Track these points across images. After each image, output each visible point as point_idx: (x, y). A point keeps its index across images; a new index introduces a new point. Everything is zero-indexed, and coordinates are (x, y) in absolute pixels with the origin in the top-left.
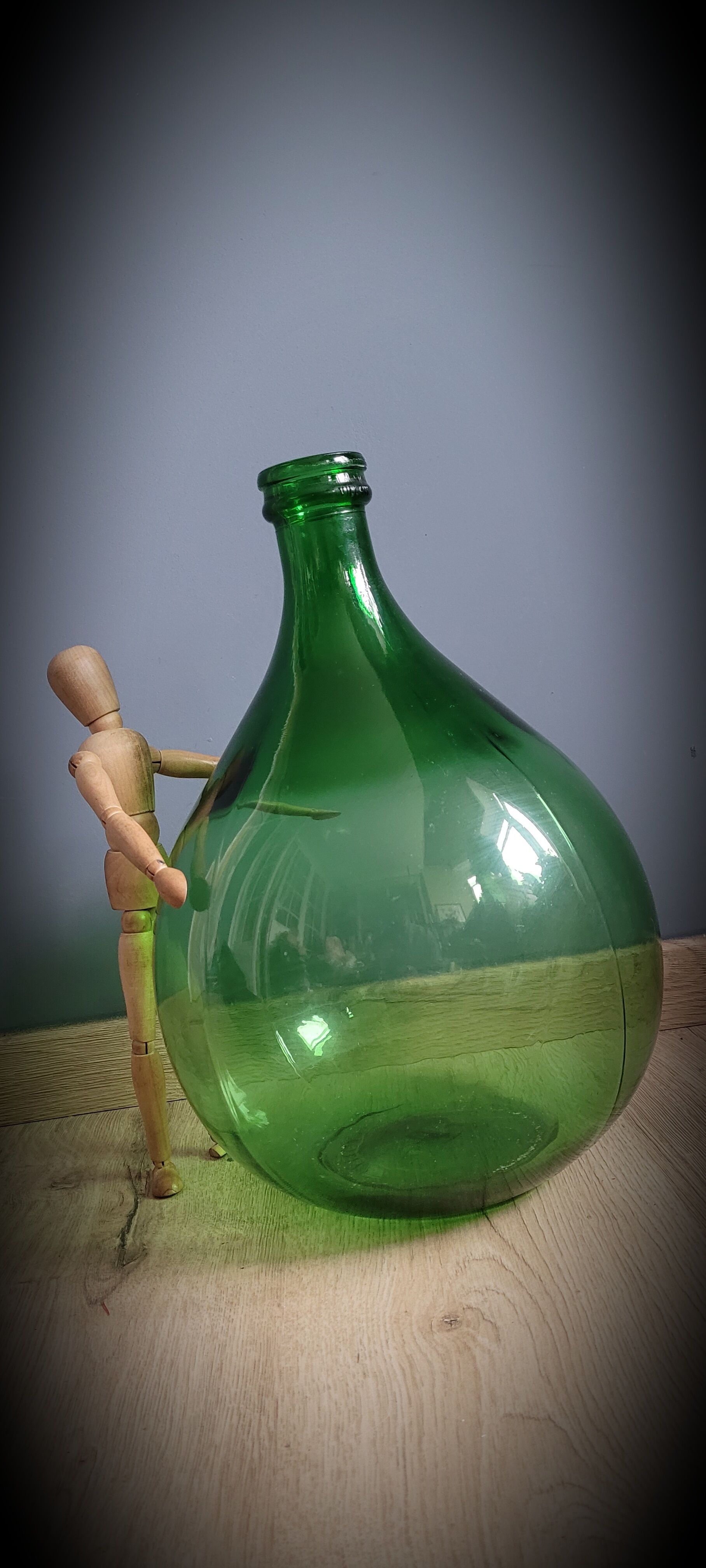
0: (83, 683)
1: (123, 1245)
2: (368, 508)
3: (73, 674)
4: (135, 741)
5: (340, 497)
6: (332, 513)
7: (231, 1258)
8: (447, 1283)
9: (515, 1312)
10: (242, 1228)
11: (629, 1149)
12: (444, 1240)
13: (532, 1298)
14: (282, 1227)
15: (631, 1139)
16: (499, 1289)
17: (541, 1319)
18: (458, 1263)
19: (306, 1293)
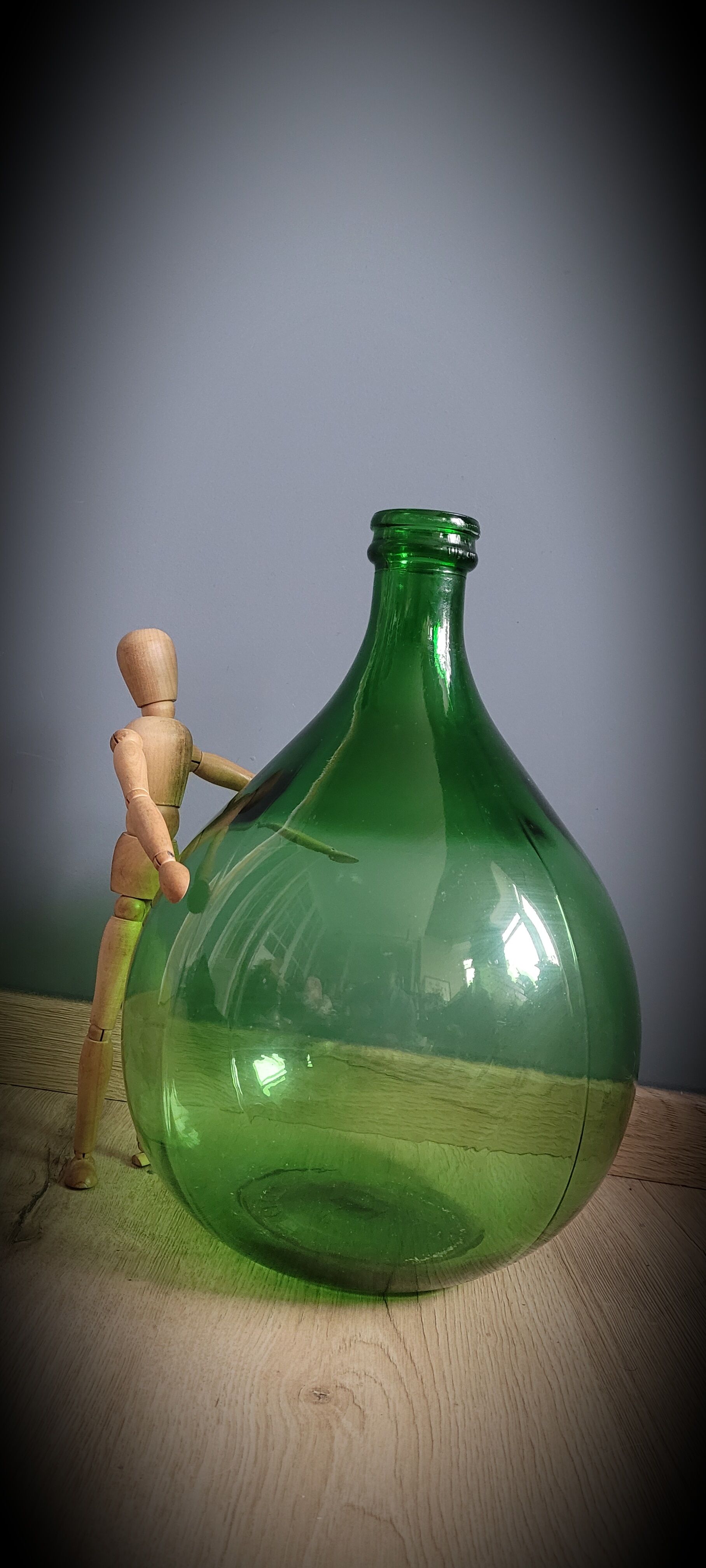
0: (148, 665)
1: (20, 1222)
2: (470, 575)
3: (142, 653)
4: (181, 735)
5: (446, 556)
6: (434, 570)
7: (122, 1266)
8: (327, 1356)
9: (387, 1405)
10: (141, 1241)
11: (547, 1281)
12: (337, 1313)
13: (407, 1396)
14: (181, 1252)
15: (552, 1271)
16: (377, 1377)
17: (411, 1420)
18: (344, 1340)
19: (185, 1323)
